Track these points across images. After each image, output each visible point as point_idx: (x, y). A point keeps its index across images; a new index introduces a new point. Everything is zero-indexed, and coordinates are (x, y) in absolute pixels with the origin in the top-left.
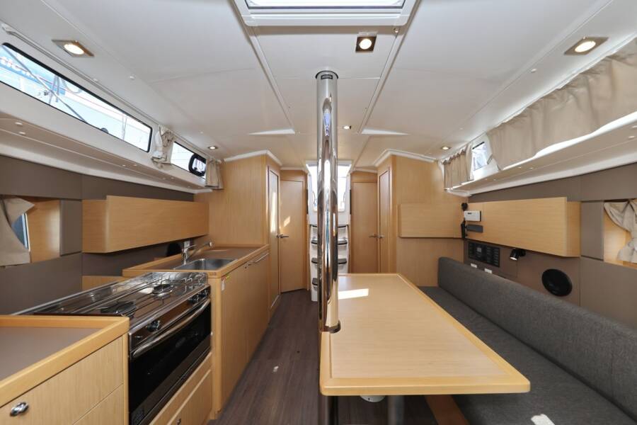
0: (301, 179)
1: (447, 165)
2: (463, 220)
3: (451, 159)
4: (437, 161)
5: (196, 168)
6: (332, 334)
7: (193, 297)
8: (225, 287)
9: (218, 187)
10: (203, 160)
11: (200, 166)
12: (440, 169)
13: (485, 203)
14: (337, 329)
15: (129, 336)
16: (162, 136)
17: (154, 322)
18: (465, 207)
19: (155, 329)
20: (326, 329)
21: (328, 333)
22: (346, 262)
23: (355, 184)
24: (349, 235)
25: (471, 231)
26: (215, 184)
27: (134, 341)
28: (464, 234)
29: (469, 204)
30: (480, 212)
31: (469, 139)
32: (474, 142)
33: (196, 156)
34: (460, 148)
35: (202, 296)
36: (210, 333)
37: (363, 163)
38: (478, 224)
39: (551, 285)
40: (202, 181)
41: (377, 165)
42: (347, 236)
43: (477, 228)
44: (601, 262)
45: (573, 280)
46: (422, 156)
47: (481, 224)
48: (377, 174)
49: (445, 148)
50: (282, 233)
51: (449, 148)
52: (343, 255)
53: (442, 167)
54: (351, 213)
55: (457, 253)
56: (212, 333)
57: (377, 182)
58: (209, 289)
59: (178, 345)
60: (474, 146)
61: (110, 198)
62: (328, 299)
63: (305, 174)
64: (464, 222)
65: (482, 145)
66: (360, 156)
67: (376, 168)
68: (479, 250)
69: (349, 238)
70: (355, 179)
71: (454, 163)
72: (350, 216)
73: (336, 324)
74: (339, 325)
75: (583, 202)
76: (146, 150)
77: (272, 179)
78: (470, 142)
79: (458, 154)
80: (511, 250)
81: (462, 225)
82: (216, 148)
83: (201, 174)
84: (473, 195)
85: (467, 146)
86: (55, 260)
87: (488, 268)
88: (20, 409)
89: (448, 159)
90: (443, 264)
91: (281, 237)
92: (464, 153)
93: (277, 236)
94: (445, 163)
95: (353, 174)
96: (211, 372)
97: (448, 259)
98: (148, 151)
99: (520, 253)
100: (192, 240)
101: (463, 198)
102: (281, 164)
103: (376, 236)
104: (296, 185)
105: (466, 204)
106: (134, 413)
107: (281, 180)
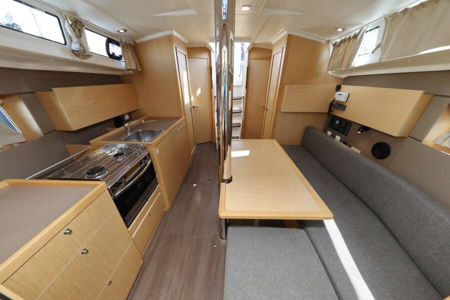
0: (206, 55)
1: (336, 47)
2: (333, 99)
3: (341, 41)
4: (328, 41)
5: (114, 54)
6: (227, 184)
7: (140, 161)
8: (159, 151)
9: (137, 70)
10: (118, 44)
11: (116, 50)
12: (329, 49)
13: (356, 87)
14: (229, 181)
15: (108, 189)
16: (71, 26)
17: (121, 179)
18: (338, 88)
19: (122, 183)
20: (224, 181)
21: (224, 184)
22: (240, 126)
23: (252, 60)
24: (243, 106)
25: (337, 108)
26: (134, 67)
27: (112, 190)
28: (330, 110)
29: (342, 86)
30: (349, 94)
31: (366, 22)
32: (370, 25)
33: (109, 41)
34: (354, 30)
35: (145, 159)
36: (156, 176)
37: (261, 40)
38: (344, 104)
39: (376, 152)
40: (122, 65)
41: (273, 42)
42: (242, 107)
43: (341, 106)
44: (420, 142)
45: (393, 150)
46: (317, 36)
47: (346, 104)
48: (271, 51)
49: (340, 30)
50: (193, 104)
51: (344, 30)
52: (237, 120)
53: (332, 48)
54: (246, 88)
55: (321, 124)
56: (157, 176)
57: (271, 59)
58: (149, 155)
59: (138, 186)
60: (368, 29)
61: (55, 89)
62: (225, 159)
63: (208, 50)
64: (334, 101)
65: (377, 29)
66: (258, 34)
67: (272, 46)
68: (337, 122)
69: (243, 108)
70: (254, 55)
71: (343, 46)
72: (245, 90)
73: (230, 177)
74: (231, 177)
75: (435, 95)
76: (64, 43)
77: (181, 57)
78: (366, 25)
79: (350, 37)
80: (360, 126)
81: (331, 103)
82: (125, 31)
83: (119, 58)
84: (349, 77)
85: (362, 28)
86: (41, 138)
87: (338, 135)
88: (68, 232)
89: (339, 40)
90: (307, 131)
91: (194, 107)
92: (355, 36)
93: (190, 108)
94: (334, 45)
95: (252, 50)
96: (161, 194)
97: (313, 127)
98: (66, 44)
99: (365, 129)
100: (129, 114)
101: (341, 79)
102: (187, 42)
103: (264, 107)
104: (201, 62)
105: (340, 86)
106: (126, 218)
107: (188, 58)
